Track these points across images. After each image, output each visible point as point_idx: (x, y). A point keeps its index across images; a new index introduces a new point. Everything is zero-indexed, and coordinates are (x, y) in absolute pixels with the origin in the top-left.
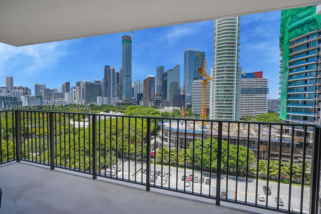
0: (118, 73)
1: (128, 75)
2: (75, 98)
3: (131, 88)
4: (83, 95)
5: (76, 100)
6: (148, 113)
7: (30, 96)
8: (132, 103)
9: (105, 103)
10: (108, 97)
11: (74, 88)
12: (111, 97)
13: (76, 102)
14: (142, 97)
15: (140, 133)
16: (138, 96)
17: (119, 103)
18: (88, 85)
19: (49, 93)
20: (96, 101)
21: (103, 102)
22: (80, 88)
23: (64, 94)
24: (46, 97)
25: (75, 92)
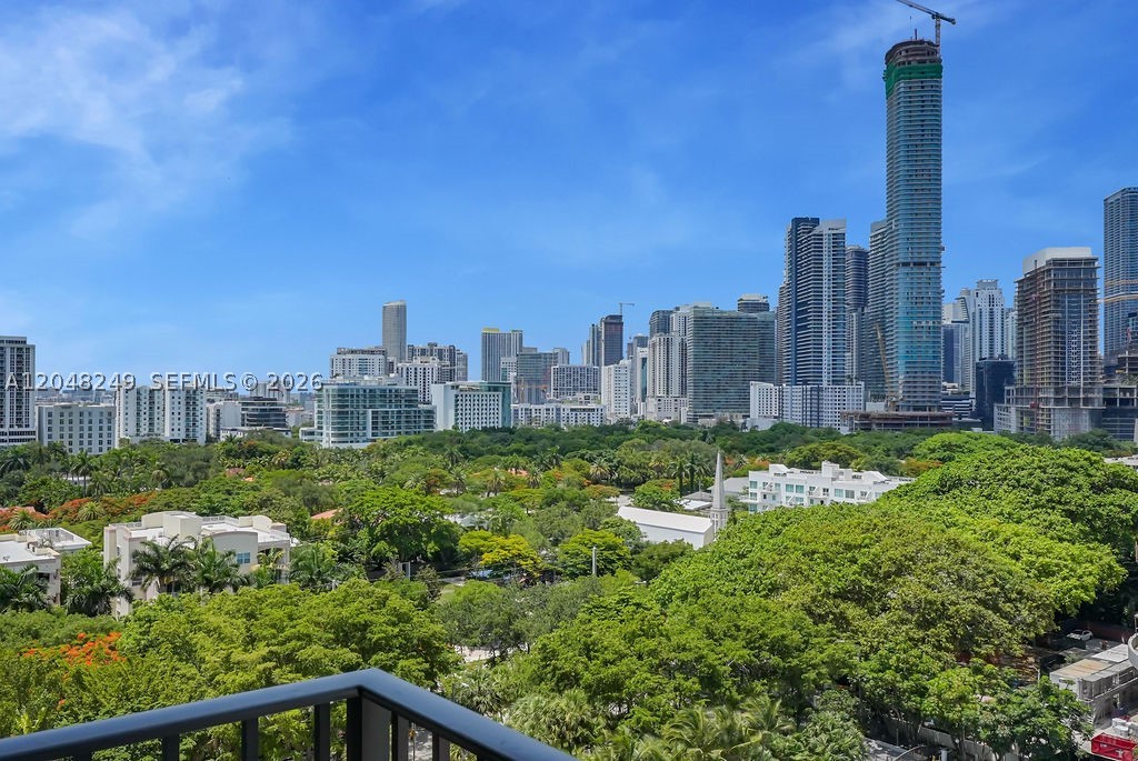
0: (861, 255)
1: (923, 256)
2: (644, 391)
3: (936, 329)
4: (683, 376)
5: (652, 402)
6: (1063, 482)
7: (463, 385)
8: (943, 418)
9: (794, 416)
10: (805, 383)
11: (642, 342)
12: (825, 385)
13: (650, 412)
14: (1010, 384)
15: (1010, 600)
16: (979, 376)
17: (866, 416)
18: (708, 326)
19: (536, 367)
20: (743, 403)
21: (781, 409)
22: (668, 343)
23: (597, 373)
24: (524, 388)
25: (644, 360)
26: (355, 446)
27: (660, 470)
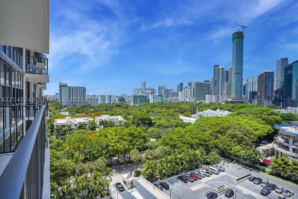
0: (227, 72)
1: (239, 72)
2: (187, 96)
3: (241, 85)
4: (194, 94)
5: (188, 98)
6: (261, 113)
7: (155, 95)
8: (242, 102)
9: (214, 101)
10: (216, 95)
11: (186, 88)
12: (220, 95)
13: (187, 100)
14: (256, 95)
15: (249, 134)
16: (250, 94)
17: (227, 101)
18: (198, 85)
19: (168, 92)
20: (204, 99)
21: (211, 100)
22: (191, 88)
23: (178, 93)
24: (165, 96)
25: (187, 91)
26: (136, 105)
27: (188, 110)
